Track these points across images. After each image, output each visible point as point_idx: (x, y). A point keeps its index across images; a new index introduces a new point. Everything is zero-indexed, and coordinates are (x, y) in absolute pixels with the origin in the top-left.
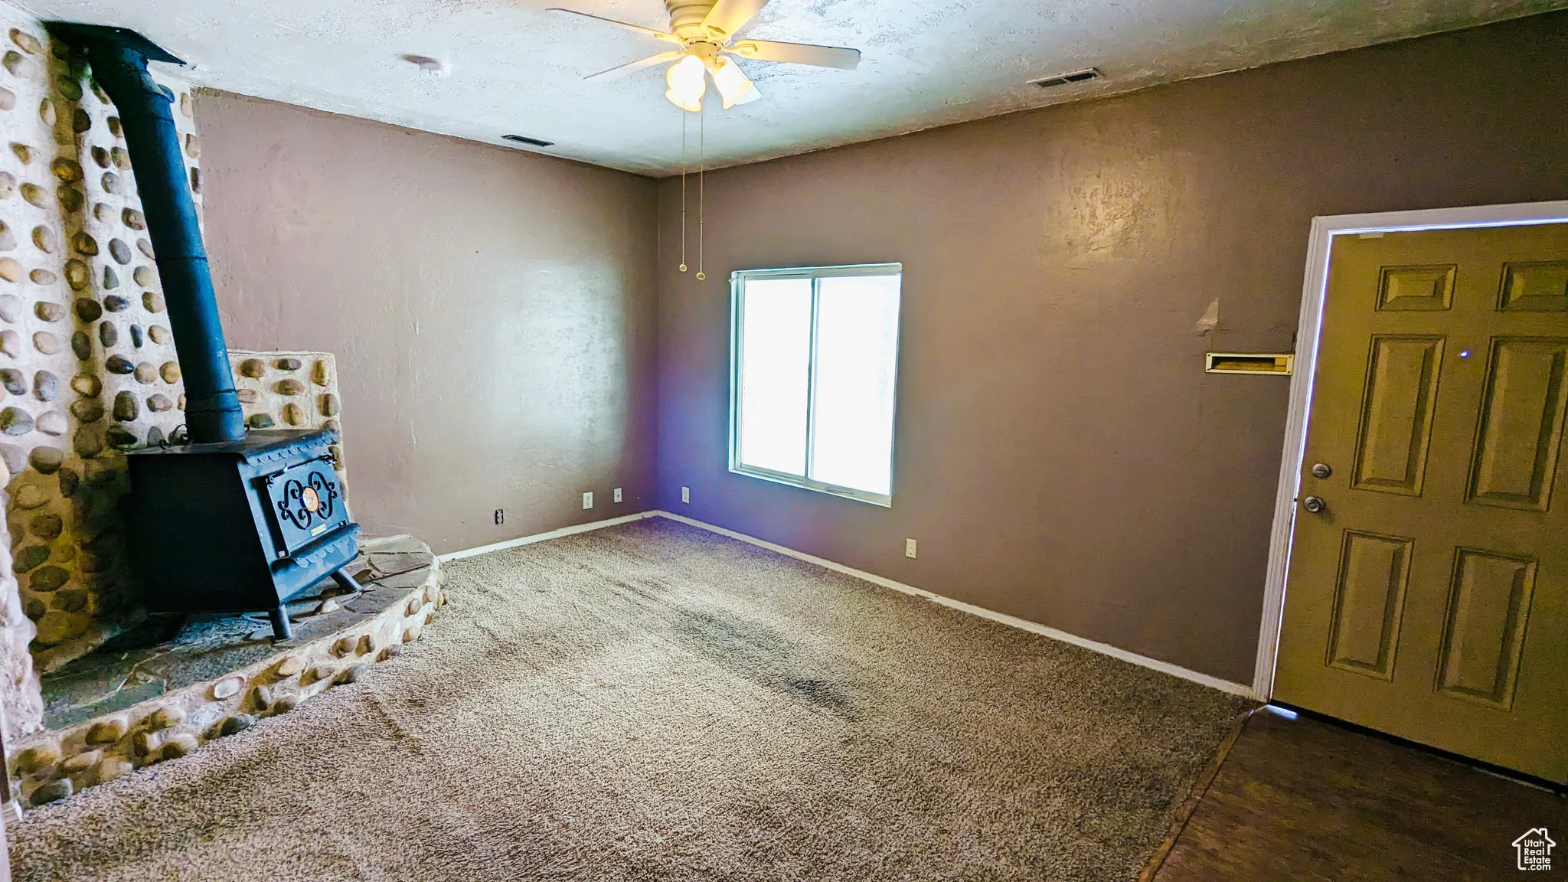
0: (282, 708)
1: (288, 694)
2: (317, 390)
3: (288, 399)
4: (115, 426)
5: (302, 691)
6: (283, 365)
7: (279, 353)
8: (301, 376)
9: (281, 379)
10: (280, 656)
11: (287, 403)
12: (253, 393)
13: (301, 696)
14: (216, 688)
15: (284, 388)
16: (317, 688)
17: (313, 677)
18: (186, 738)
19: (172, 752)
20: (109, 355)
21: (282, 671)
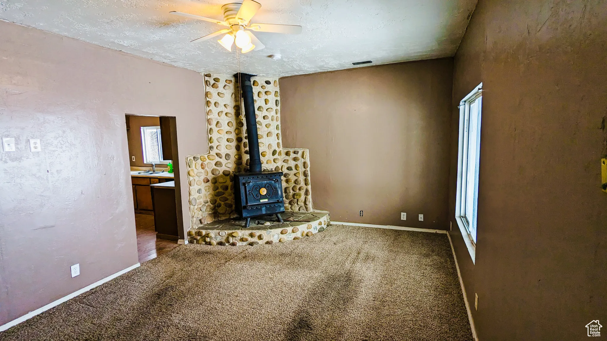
0: (233, 244)
1: (236, 242)
2: (303, 160)
3: (296, 163)
4: (246, 167)
5: (240, 242)
6: (295, 153)
7: (295, 149)
8: (299, 155)
9: (295, 156)
10: (234, 231)
11: (296, 164)
12: (288, 160)
13: (239, 244)
14: (220, 233)
15: (295, 159)
16: (245, 243)
17: (242, 240)
18: (214, 242)
19: (210, 244)
20: (245, 150)
21: (233, 234)
